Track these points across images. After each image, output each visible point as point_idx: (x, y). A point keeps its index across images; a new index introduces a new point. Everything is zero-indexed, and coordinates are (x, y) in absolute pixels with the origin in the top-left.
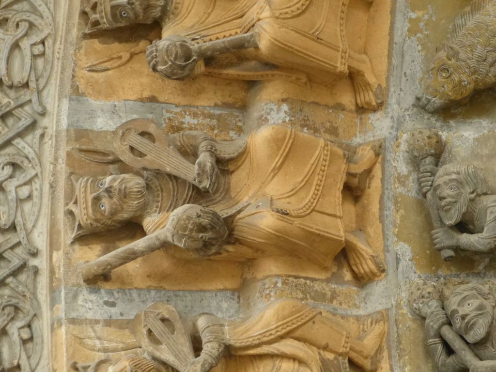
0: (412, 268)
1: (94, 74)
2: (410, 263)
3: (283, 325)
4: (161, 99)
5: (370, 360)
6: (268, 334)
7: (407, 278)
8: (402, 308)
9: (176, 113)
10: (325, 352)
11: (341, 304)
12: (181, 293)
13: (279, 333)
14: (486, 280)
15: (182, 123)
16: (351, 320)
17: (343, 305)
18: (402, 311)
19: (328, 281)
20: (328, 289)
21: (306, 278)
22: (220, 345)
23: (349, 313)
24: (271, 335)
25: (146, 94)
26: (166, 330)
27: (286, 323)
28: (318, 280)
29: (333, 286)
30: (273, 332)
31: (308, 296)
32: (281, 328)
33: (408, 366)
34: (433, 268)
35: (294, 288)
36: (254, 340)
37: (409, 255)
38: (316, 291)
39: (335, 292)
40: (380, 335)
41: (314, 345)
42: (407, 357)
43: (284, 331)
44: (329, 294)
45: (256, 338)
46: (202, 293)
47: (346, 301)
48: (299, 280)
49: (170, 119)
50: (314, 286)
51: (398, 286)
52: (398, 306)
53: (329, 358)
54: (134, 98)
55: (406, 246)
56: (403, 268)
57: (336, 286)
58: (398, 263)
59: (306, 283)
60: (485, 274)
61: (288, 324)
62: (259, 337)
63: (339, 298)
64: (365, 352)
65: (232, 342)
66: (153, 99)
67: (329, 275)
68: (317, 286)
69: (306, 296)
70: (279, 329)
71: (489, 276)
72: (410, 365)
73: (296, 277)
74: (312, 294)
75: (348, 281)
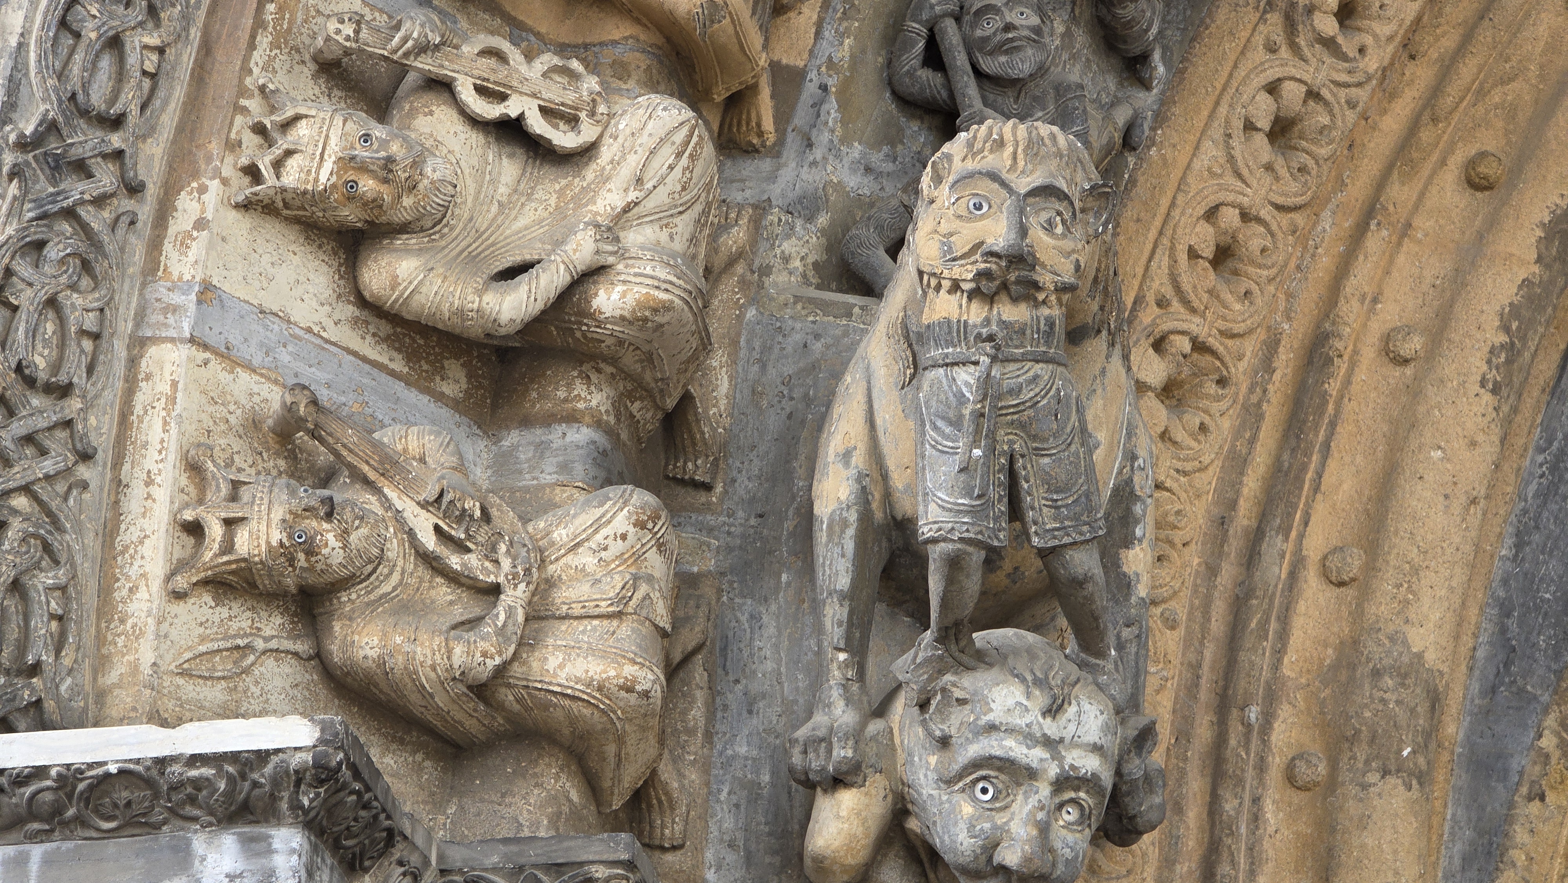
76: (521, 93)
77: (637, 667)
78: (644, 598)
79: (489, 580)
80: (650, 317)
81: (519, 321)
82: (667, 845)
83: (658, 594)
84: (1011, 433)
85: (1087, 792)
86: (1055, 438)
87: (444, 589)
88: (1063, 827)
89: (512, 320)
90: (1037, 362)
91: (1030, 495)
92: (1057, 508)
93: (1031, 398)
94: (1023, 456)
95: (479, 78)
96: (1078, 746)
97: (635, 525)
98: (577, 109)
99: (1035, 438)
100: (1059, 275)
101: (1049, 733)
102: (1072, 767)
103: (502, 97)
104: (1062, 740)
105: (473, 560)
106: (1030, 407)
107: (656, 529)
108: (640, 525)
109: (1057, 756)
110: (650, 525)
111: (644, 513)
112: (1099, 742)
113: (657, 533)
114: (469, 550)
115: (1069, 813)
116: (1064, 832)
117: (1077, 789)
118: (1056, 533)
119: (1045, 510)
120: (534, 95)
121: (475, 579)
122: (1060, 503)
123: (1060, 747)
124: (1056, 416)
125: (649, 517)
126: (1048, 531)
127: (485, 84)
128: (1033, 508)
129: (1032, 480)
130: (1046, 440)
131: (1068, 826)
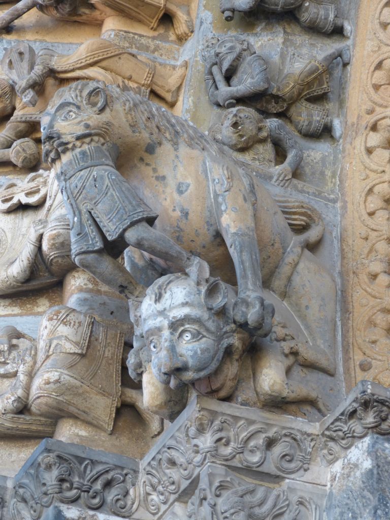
0: (210, 29)
2: (210, 25)
3: (90, 56)
5: (171, 94)
6: (80, 62)
7: (205, 35)
8: (197, 57)
10: (130, 82)
11: (161, 55)
12: (56, 44)
13: (88, 62)
14: (260, 38)
16: (168, 68)
17: (163, 57)
18: (197, 59)
19: (154, 38)
20: (152, 44)
21: (135, 34)
22: (44, 68)
23: (168, 62)
24: (81, 63)
26: (18, 59)
27: (93, 55)
28: (146, 36)
29: (157, 42)
30: (83, 61)
31: (134, 46)
32: (89, 57)
33: (192, 97)
34: (225, 30)
35: (123, 39)
36: (70, 66)
37: (210, 19)
38: (142, 44)
39: (158, 46)
40: (181, 76)
41: (120, 75)
42: (192, 91)
43: (92, 61)
44: (153, 47)
45: (71, 65)
46: (71, 46)
47: (167, 54)
48: (128, 34)
50: (140, 40)
51: (198, 42)
52: (195, 56)
53: (132, 86)
55: (209, 13)
56: (204, 28)
57: (160, 43)
58: (201, 25)
59: (134, 37)
60: (260, 34)
61: (95, 56)
62: (74, 64)
63: (161, 51)
64: (166, 87)
65: (55, 67)
67: (156, 34)
68: (143, 41)
69: (132, 46)
70: (88, 58)
71: (263, 35)
72: (193, 96)
73: (126, 32)
74: (138, 45)
75: (172, 41)
76: (18, 193)
77: (49, 373)
78: (56, 346)
79: (14, 371)
80: (54, 242)
81: (20, 272)
82: (156, 433)
83: (63, 341)
84: (84, 204)
85: (189, 324)
86: (99, 195)
87: (7, 382)
88: (185, 343)
89: (18, 273)
90: (81, 170)
91: (101, 222)
92: (111, 220)
93: (82, 186)
94: (92, 209)
95: (3, 197)
96: (174, 308)
97: (48, 321)
98: (38, 186)
99: (91, 200)
100: (74, 134)
101: (158, 309)
102: (174, 318)
103: (12, 198)
104: (165, 309)
105: (9, 367)
106: (83, 189)
107: (59, 318)
108: (51, 319)
109: (166, 317)
110: (55, 317)
111: (51, 314)
112: (184, 301)
113: (59, 319)
114: (8, 364)
115: (187, 336)
116: (186, 345)
117: (183, 325)
118: (116, 230)
119: (110, 224)
120: (23, 191)
121: (10, 373)
122: (111, 218)
123: (166, 312)
124: (95, 186)
125: (54, 315)
126: (113, 232)
127: (6, 198)
128: (105, 226)
129: (100, 216)
130: (95, 198)
131: (188, 342)
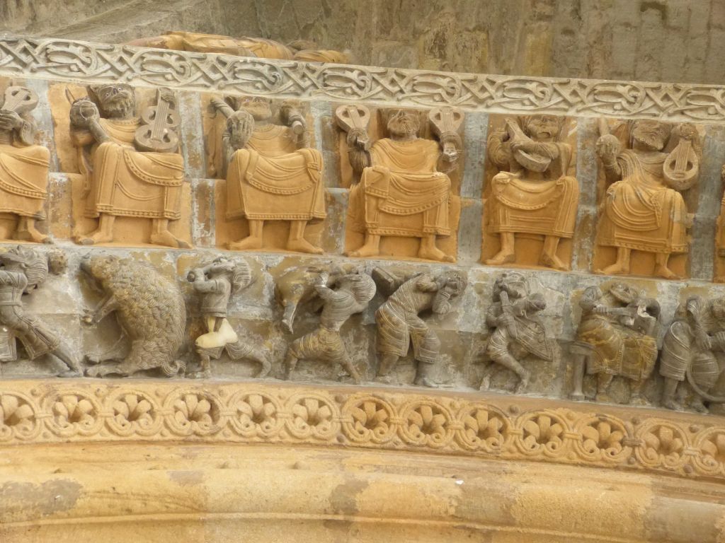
1: (64, 93)
4: (56, 129)
9: (48, 137)
15: (42, 140)
25: (57, 121)
49: (43, 133)
54: (53, 114)
66: (55, 125)
